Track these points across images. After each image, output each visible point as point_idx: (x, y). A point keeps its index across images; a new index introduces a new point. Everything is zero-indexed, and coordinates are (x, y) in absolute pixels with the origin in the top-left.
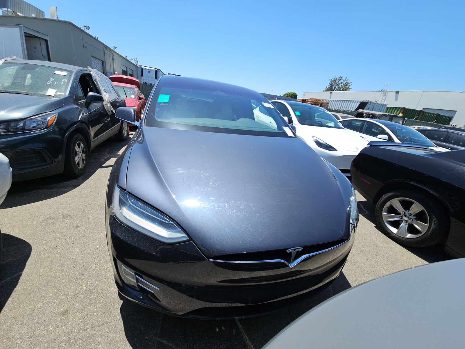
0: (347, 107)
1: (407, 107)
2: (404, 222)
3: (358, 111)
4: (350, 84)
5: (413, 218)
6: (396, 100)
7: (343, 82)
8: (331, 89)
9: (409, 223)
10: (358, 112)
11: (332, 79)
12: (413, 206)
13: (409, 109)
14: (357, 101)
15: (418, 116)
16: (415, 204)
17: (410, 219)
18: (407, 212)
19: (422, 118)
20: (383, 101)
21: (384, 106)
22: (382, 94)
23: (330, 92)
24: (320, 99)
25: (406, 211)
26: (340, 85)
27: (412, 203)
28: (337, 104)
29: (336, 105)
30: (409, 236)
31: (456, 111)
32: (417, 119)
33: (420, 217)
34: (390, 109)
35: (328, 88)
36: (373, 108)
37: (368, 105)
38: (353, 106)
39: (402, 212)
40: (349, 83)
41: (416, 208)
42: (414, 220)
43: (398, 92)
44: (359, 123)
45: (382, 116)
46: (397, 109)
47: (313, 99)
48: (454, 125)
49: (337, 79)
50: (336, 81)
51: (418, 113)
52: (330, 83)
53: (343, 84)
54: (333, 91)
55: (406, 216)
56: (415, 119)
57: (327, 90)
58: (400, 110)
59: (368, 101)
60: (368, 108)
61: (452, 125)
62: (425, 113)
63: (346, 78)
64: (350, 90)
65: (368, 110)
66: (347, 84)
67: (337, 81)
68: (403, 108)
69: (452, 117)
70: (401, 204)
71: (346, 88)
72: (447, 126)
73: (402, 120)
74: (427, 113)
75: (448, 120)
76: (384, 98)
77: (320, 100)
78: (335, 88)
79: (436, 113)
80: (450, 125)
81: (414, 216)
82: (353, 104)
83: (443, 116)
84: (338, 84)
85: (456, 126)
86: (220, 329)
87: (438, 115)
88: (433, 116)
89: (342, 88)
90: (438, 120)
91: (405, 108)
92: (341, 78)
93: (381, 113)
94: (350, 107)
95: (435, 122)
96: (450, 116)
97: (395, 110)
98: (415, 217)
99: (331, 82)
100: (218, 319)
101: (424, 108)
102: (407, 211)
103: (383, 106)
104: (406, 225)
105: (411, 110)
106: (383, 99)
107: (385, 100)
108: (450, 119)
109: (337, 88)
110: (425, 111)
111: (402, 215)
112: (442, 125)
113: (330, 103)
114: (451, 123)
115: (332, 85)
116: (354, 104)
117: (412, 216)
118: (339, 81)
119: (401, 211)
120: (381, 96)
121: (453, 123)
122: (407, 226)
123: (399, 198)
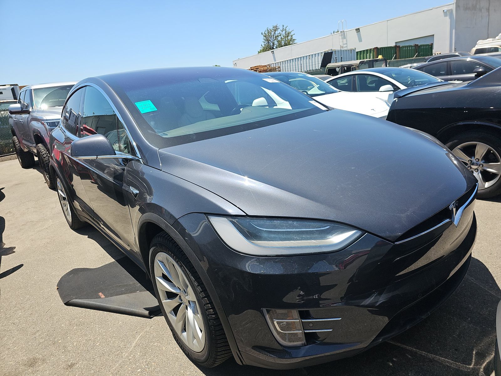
0: (306, 66)
1: (379, 46)
2: (474, 171)
3: (327, 66)
4: (292, 34)
5: (482, 163)
6: (360, 40)
7: (281, 32)
8: (269, 48)
9: (480, 171)
10: (327, 68)
11: (265, 32)
12: (477, 149)
13: (382, 48)
14: (317, 54)
15: (396, 53)
16: (478, 145)
17: (480, 165)
18: (474, 160)
19: (400, 55)
20: (346, 45)
21: (353, 51)
22: (340, 37)
23: (272, 52)
24: (265, 64)
25: (471, 158)
26: (279, 39)
27: (474, 146)
28: (291, 65)
29: (291, 67)
30: (487, 185)
31: (434, 35)
32: (395, 58)
33: (489, 158)
34: (361, 54)
35: (263, 46)
36: (342, 57)
37: (334, 56)
38: (315, 62)
39: (468, 161)
40: (290, 33)
41: (481, 149)
42: (484, 164)
43: (359, 29)
44: (344, 81)
45: (360, 65)
46: (369, 52)
47: (255, 67)
48: (438, 54)
49: (271, 31)
50: (271, 33)
51: (394, 50)
52: (265, 38)
53: (282, 36)
54: (273, 48)
55: (473, 164)
56: (393, 59)
57: (265, 50)
58: (372, 52)
59: (331, 49)
60: (335, 59)
61: (436, 54)
62: (401, 48)
63: (283, 26)
64: (296, 41)
65: (336, 62)
66: (288, 35)
67: (273, 33)
68: (375, 48)
69: (432, 44)
70: (463, 152)
71: (288, 41)
72: (432, 57)
73: (384, 64)
74: (404, 47)
75: (429, 48)
76: (345, 40)
77: (265, 66)
78: (273, 44)
79: (412, 44)
80: (434, 54)
81: (482, 160)
82: (313, 59)
83: (422, 46)
84: (276, 37)
85: (440, 53)
86: (393, 362)
87: (416, 45)
88: (411, 48)
89: (283, 42)
90: (419, 53)
91: (377, 47)
92: (276, 28)
93: (358, 61)
94: (311, 64)
95: (416, 56)
96: (429, 43)
97: (367, 53)
98: (484, 161)
99: (265, 36)
100: (408, 328)
101: (396, 43)
102: (473, 157)
103: (351, 53)
104: (478, 174)
105: (385, 48)
106: (344, 43)
107: (347, 44)
108: (431, 47)
109: (276, 42)
110: (401, 45)
111: (469, 165)
112: (426, 57)
113: (281, 66)
114: (434, 51)
115: (268, 41)
116: (315, 58)
117: (480, 161)
118: (275, 33)
119: (466, 161)
120: (341, 40)
121: (436, 51)
122: (480, 174)
123: (459, 146)
